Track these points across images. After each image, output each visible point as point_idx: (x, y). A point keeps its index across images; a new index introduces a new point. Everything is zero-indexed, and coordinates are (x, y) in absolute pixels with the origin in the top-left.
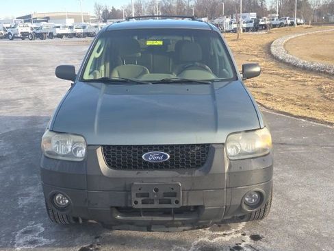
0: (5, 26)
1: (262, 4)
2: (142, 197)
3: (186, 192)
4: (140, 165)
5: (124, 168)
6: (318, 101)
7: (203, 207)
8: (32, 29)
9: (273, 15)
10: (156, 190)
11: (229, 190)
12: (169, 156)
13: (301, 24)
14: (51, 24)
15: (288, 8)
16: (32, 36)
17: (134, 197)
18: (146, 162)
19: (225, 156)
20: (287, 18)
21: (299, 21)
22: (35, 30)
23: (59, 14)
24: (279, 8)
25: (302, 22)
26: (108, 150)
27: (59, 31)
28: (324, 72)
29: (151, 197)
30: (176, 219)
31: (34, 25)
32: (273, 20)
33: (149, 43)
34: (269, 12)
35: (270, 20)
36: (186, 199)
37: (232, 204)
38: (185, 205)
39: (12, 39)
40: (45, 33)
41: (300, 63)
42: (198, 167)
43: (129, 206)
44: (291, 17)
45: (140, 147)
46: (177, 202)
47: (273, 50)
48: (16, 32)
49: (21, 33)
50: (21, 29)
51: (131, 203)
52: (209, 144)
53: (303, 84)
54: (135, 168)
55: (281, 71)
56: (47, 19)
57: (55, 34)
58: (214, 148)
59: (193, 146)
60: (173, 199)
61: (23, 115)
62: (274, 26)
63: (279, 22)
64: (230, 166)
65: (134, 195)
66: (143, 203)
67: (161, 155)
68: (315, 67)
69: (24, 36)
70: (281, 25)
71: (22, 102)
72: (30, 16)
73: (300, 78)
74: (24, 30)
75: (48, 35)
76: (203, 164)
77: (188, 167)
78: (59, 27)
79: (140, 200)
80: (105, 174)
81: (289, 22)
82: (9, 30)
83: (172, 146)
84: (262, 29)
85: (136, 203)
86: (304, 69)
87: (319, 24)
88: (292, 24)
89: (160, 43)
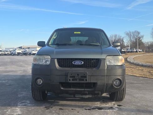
0: (11, 50)
1: (123, 44)
2: (72, 78)
3: (90, 76)
4: (72, 66)
5: (65, 67)
6: (149, 76)
7: (96, 83)
8: (22, 51)
9: (128, 48)
10: (78, 75)
11: (107, 77)
12: (83, 63)
13: (140, 52)
14: (30, 50)
15: (134, 45)
16: (22, 54)
17: (69, 78)
18: (74, 65)
19: (106, 65)
20: (134, 49)
21: (139, 50)
22: (23, 52)
23: (34, 46)
24: (131, 45)
25: (141, 51)
26: (59, 60)
27: (34, 52)
28: (151, 67)
29: (76, 78)
30: (85, 90)
31: (23, 50)
32: (128, 49)
33: (75, 33)
34: (126, 47)
35: (126, 50)
36: (90, 79)
37: (109, 83)
38: (89, 82)
39: (13, 56)
40: (28, 53)
41: (141, 64)
42: (95, 67)
43: (67, 82)
44: (136, 49)
45: (72, 59)
46: (86, 80)
47: (128, 60)
48: (15, 52)
49: (17, 53)
50: (17, 51)
51: (68, 80)
52: (99, 59)
53: (142, 70)
54: (70, 67)
55: (132, 66)
56: (29, 48)
57: (32, 54)
58: (101, 60)
59: (93, 59)
60: (85, 79)
61: (19, 74)
62: (129, 52)
63: (131, 50)
64: (107, 67)
65: (69, 77)
66: (72, 80)
67: (80, 62)
68: (147, 65)
69: (19, 54)
70: (132, 52)
71: (18, 71)
72: (21, 47)
73: (140, 69)
74: (19, 51)
75: (29, 54)
76: (97, 66)
77: (91, 67)
78: (34, 51)
79: (71, 79)
80: (58, 69)
81: (135, 50)
82: (12, 52)
83: (84, 59)
84: (123, 53)
85: (70, 80)
86: (142, 66)
87: (149, 52)
88: (137, 51)
89: (80, 33)
